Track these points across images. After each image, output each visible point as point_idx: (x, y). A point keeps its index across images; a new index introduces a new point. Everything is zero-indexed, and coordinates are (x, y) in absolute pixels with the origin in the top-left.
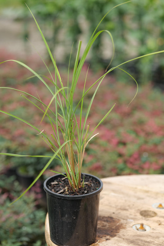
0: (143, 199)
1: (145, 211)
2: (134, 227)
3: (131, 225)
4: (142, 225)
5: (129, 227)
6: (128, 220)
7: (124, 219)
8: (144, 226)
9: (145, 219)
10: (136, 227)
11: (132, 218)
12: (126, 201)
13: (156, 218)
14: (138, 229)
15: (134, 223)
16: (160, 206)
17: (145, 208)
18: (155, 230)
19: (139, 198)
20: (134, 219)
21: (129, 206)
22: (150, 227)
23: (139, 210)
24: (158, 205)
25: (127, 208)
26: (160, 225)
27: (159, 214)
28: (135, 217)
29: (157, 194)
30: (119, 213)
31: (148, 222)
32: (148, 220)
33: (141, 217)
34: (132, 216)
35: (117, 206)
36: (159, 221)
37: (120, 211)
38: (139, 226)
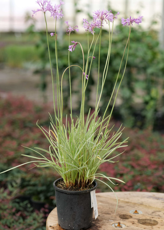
0: (123, 207)
1: (124, 215)
2: (113, 225)
3: (111, 224)
4: (119, 223)
5: (109, 225)
6: (109, 220)
7: (106, 220)
8: (121, 225)
9: (122, 220)
10: (115, 225)
11: (112, 220)
12: (110, 208)
13: (131, 220)
14: (116, 227)
15: (113, 223)
16: (136, 212)
17: (124, 213)
18: (129, 227)
19: (120, 207)
20: (114, 220)
21: (112, 211)
22: (126, 225)
23: (119, 214)
24: (134, 211)
25: (110, 213)
26: (133, 224)
27: (134, 217)
28: (115, 219)
29: (135, 204)
30: (104, 216)
31: (124, 222)
32: (125, 221)
33: (120, 219)
34: (113, 218)
35: (103, 211)
36: (133, 221)
37: (104, 215)
38: (117, 225)
